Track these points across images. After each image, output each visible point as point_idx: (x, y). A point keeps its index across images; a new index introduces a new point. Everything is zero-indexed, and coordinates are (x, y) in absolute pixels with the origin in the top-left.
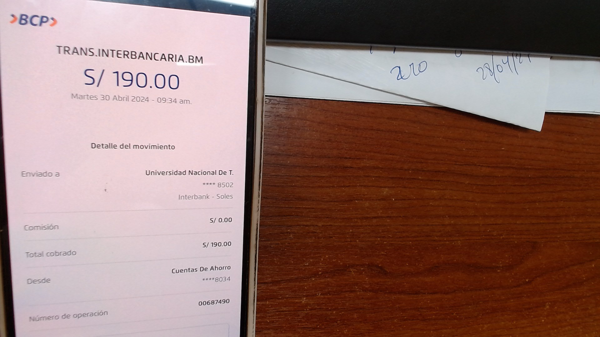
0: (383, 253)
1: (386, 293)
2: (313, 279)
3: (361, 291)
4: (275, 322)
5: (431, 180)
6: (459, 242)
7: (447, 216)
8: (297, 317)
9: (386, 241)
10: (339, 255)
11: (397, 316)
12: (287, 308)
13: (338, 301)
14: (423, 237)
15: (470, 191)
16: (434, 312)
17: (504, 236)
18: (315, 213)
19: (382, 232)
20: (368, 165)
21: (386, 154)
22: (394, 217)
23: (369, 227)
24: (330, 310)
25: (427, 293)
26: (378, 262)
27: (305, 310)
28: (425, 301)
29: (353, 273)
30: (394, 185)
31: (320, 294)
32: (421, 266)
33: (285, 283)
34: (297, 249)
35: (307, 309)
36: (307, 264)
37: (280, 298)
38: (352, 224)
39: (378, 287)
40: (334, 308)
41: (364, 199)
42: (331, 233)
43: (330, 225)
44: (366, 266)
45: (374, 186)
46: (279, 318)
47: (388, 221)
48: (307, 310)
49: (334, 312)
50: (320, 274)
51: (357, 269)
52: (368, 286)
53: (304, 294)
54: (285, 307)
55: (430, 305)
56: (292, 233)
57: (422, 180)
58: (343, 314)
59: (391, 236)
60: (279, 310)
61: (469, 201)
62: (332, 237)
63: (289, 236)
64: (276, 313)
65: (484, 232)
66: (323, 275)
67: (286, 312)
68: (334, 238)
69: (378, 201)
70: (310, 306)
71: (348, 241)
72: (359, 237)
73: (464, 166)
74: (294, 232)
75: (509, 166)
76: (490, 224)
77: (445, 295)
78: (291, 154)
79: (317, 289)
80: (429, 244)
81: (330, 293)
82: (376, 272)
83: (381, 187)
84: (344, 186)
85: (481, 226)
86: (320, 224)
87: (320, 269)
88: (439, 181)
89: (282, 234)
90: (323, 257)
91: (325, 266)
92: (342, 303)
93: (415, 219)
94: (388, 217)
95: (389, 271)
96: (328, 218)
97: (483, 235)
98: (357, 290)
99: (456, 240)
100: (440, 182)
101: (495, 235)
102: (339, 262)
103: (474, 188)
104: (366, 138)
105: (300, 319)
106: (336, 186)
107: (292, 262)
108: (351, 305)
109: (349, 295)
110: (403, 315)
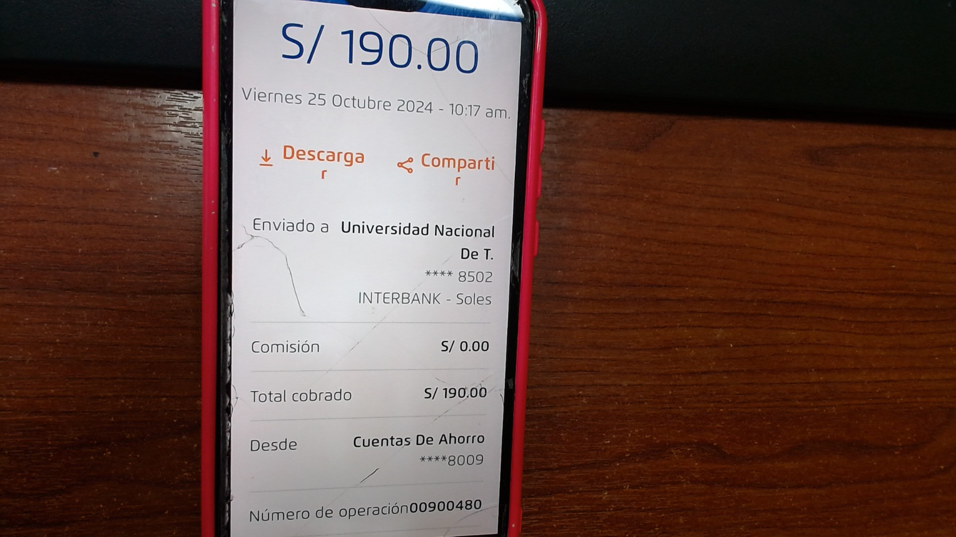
0: (718, 425)
1: (727, 486)
2: (618, 464)
3: (689, 482)
4: (564, 527)
5: (786, 316)
6: (833, 408)
7: (813, 370)
8: (596, 520)
9: (722, 408)
10: (654, 429)
11: (744, 520)
12: (581, 506)
13: (655, 497)
14: (777, 401)
15: (847, 331)
16: (800, 516)
17: (902, 399)
18: (617, 366)
19: (717, 394)
20: (691, 296)
21: (718, 279)
22: (733, 371)
23: (698, 387)
24: (644, 511)
25: (787, 487)
26: (712, 439)
27: (607, 510)
28: (785, 498)
29: (676, 456)
30: (731, 324)
31: (628, 486)
32: (777, 446)
33: (577, 469)
34: (592, 420)
35: (609, 508)
36: (609, 442)
37: (570, 492)
38: (672, 383)
39: (713, 478)
40: (649, 507)
41: (687, 346)
42: (641, 396)
43: (639, 385)
44: (694, 446)
45: (702, 326)
46: (570, 522)
47: (725, 377)
48: (610, 511)
49: (650, 514)
50: (628, 457)
51: (681, 450)
52: (699, 476)
53: (605, 487)
54: (579, 505)
55: (793, 504)
56: (585, 396)
57: (773, 316)
58: (663, 517)
59: (730, 401)
60: (569, 509)
61: (845, 346)
62: (643, 402)
63: (582, 401)
64: (565, 514)
65: (871, 392)
66: (631, 458)
67: (580, 513)
68: (646, 403)
69: (708, 348)
70: (614, 505)
71: (667, 408)
72: (683, 403)
73: (836, 294)
74: (588, 394)
75: (903, 292)
76: (880, 381)
77: (815, 490)
78: (581, 282)
79: (623, 479)
80: (788, 413)
81: (643, 485)
82: (710, 454)
83: (713, 328)
84: (658, 327)
85: (866, 383)
86: (625, 383)
87: (627, 450)
88: (798, 317)
89: (571, 398)
90: (631, 432)
91: (635, 444)
92: (662, 500)
93: (765, 374)
94: (724, 372)
95: (729, 453)
96: (635, 373)
97: (869, 398)
98: (683, 481)
99: (829, 406)
100: (800, 319)
101: (888, 397)
102: (655, 438)
103: (852, 327)
104: (688, 256)
105: (600, 523)
106: (645, 327)
107: (587, 439)
108: (675, 503)
109: (671, 488)
110: (753, 520)
